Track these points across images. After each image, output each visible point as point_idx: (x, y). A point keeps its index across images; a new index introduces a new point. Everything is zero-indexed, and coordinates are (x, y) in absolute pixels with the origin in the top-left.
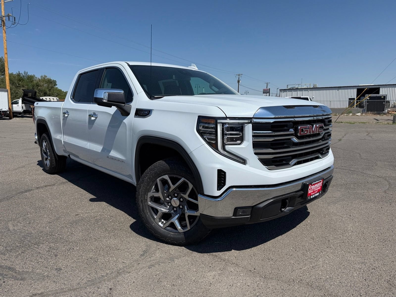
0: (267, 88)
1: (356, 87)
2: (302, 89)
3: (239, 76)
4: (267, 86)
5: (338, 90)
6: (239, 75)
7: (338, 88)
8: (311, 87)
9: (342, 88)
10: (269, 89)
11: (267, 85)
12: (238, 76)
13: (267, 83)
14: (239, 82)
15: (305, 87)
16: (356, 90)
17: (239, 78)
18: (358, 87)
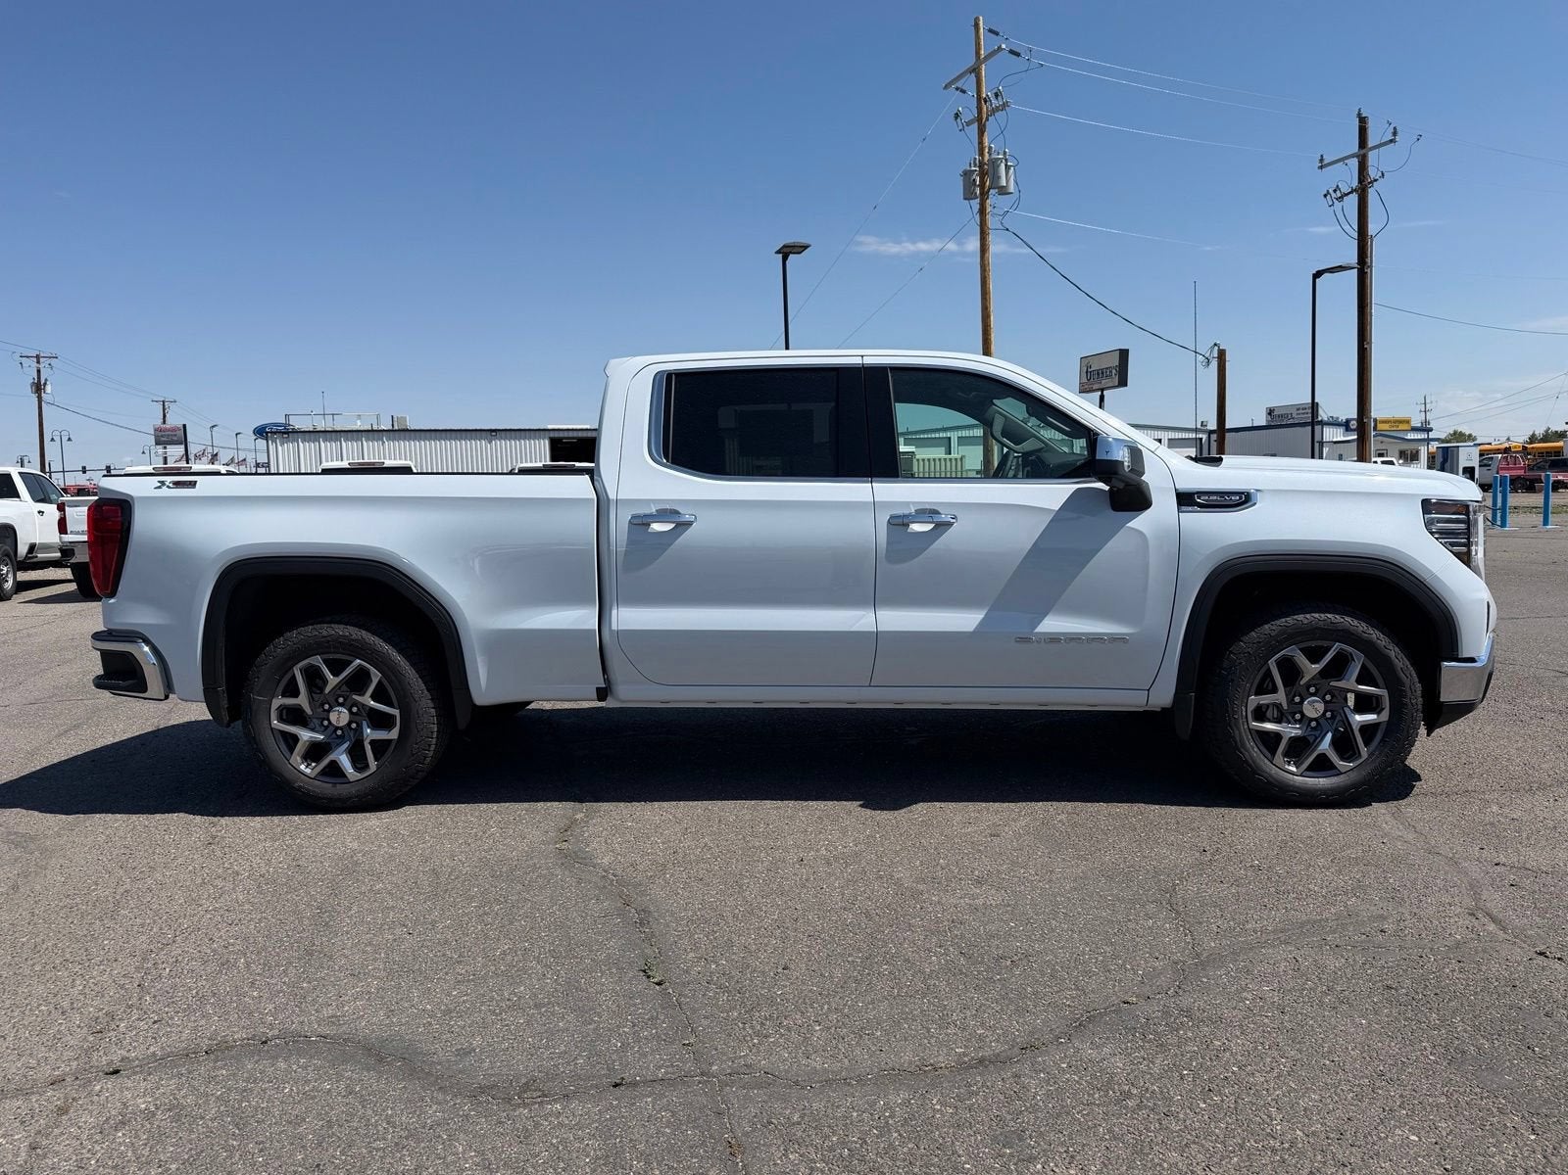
0: (164, 422)
1: (547, 433)
2: (381, 433)
3: (38, 362)
4: (164, 416)
5: (490, 442)
6: (38, 357)
7: (489, 433)
8: (383, 427)
9: (503, 433)
10: (184, 426)
11: (164, 410)
12: (33, 362)
13: (163, 402)
14: (38, 388)
15: (358, 425)
16: (547, 442)
17: (39, 371)
18: (552, 435)
